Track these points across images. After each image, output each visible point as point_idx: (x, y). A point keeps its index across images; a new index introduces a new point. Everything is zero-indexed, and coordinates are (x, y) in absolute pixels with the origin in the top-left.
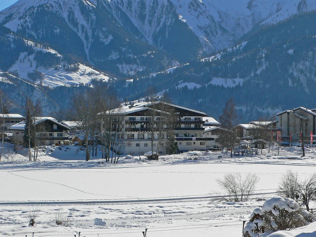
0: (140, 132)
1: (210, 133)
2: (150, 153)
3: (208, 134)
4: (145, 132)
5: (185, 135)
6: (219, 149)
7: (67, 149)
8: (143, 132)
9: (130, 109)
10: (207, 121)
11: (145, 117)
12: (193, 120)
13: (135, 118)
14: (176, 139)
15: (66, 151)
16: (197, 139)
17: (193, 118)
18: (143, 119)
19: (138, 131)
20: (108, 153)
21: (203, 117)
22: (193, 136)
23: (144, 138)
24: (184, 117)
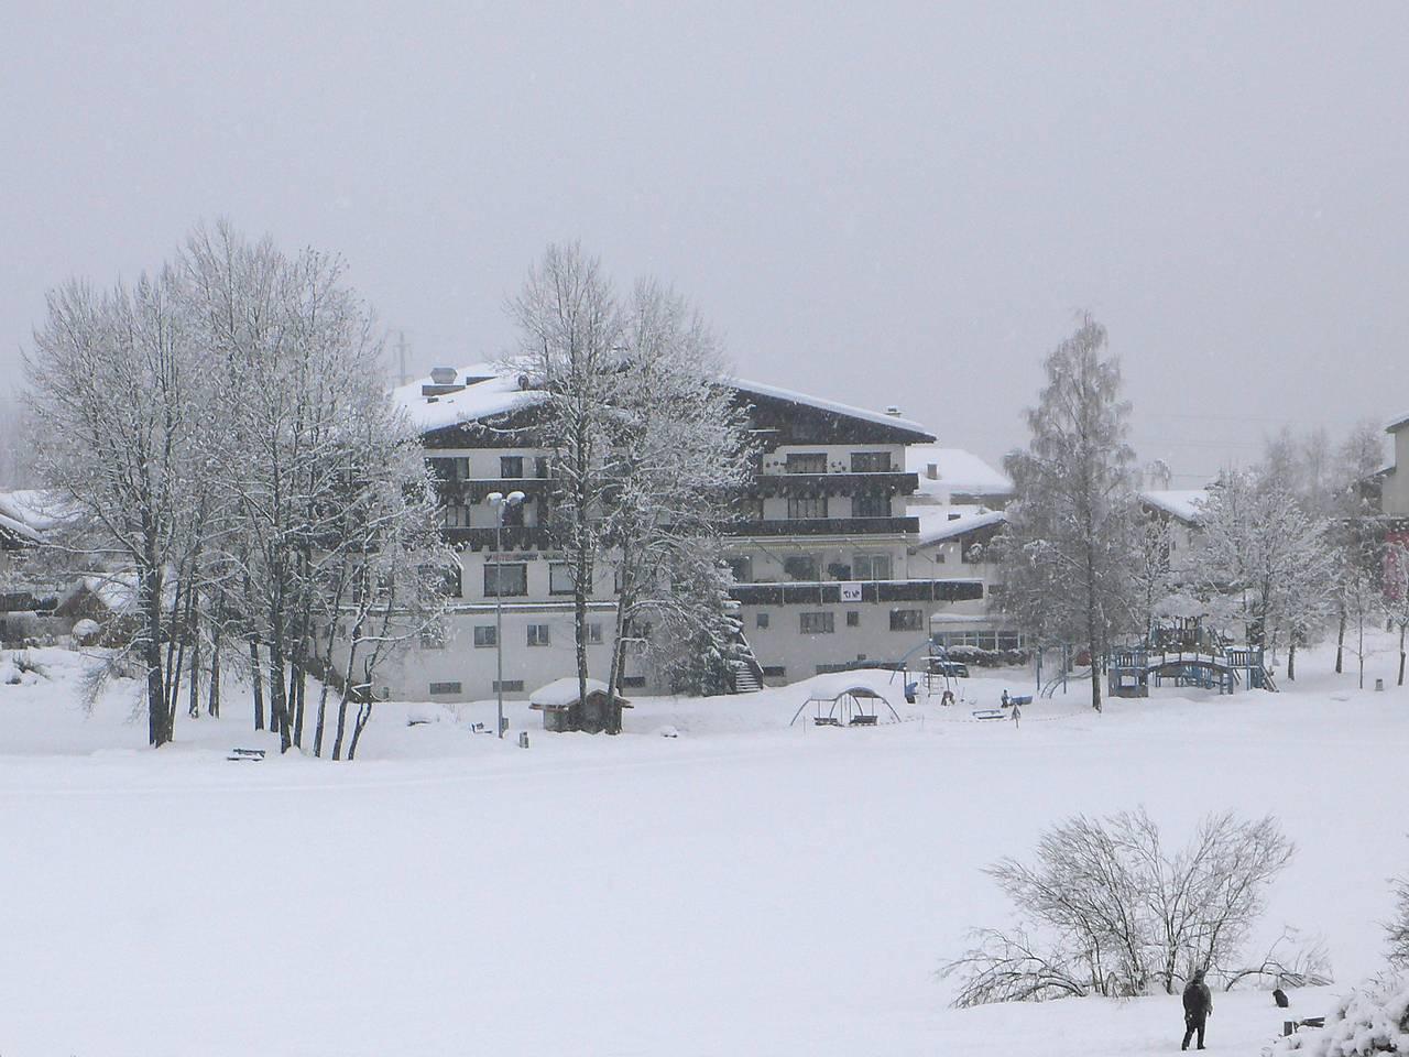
0: (501, 549)
1: (954, 550)
2: (565, 691)
3: (940, 559)
4: (534, 549)
5: (795, 566)
6: (1016, 651)
7: (23, 669)
8: (517, 550)
9: (429, 401)
10: (932, 471)
11: (528, 455)
12: (844, 469)
13: (467, 459)
14: (734, 594)
15: (16, 681)
16: (868, 594)
17: (840, 457)
18: (514, 467)
19: (485, 548)
20: (292, 696)
21: (907, 449)
22: (842, 573)
23: (524, 592)
24: (783, 453)
